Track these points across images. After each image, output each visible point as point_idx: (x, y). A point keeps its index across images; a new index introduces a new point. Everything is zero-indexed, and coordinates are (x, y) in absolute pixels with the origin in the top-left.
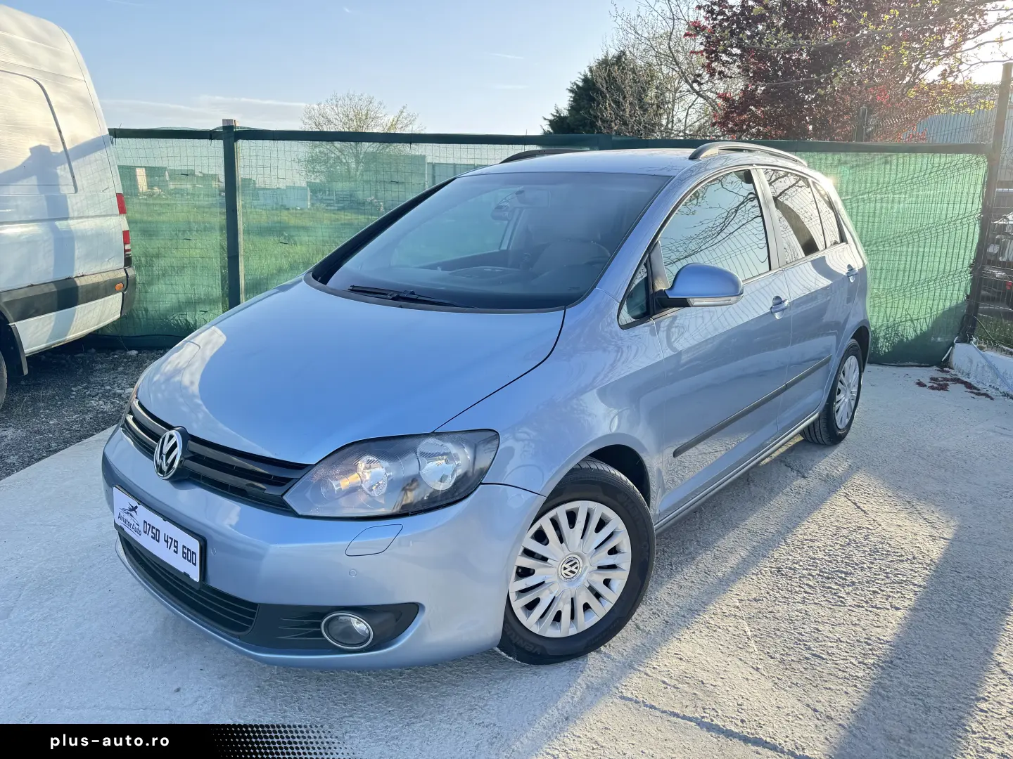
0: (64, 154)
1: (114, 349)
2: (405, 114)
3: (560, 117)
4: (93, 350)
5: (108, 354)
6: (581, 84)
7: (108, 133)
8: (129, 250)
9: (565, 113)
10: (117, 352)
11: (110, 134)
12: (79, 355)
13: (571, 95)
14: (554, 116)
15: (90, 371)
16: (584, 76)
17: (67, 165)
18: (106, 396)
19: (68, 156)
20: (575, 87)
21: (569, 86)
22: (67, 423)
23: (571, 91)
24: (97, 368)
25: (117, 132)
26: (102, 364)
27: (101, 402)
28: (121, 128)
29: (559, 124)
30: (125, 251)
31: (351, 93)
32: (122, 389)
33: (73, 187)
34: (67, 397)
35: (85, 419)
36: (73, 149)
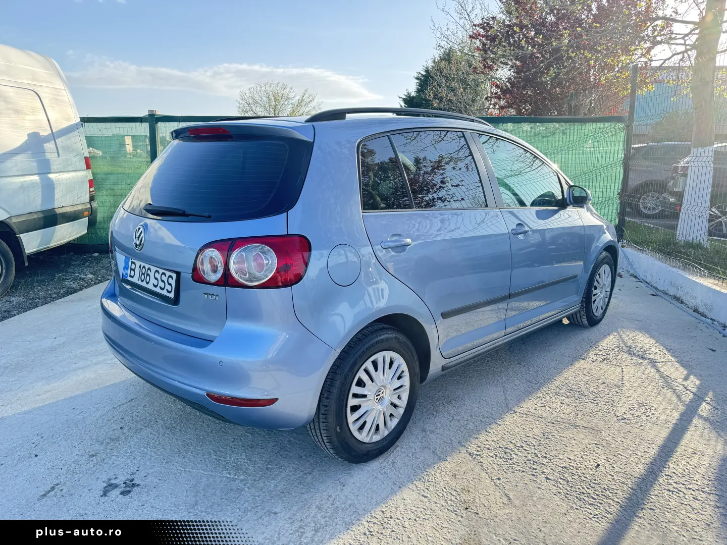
0: (51, 135)
1: (85, 253)
2: (307, 95)
3: (409, 96)
4: (72, 253)
5: (81, 256)
6: (424, 73)
7: (79, 120)
8: (93, 191)
9: (413, 94)
10: (87, 255)
11: (81, 121)
12: (63, 256)
13: (417, 81)
14: (406, 96)
15: (69, 265)
16: (427, 68)
17: (53, 141)
18: (76, 279)
19: (54, 136)
20: (420, 75)
21: (416, 75)
22: (50, 294)
23: (417, 79)
24: (73, 264)
25: (85, 120)
26: (76, 261)
27: (71, 283)
28: (89, 116)
29: (409, 101)
30: (90, 192)
31: (270, 82)
32: (85, 275)
33: (56, 154)
34: (52, 280)
35: (60, 292)
36: (57, 132)
